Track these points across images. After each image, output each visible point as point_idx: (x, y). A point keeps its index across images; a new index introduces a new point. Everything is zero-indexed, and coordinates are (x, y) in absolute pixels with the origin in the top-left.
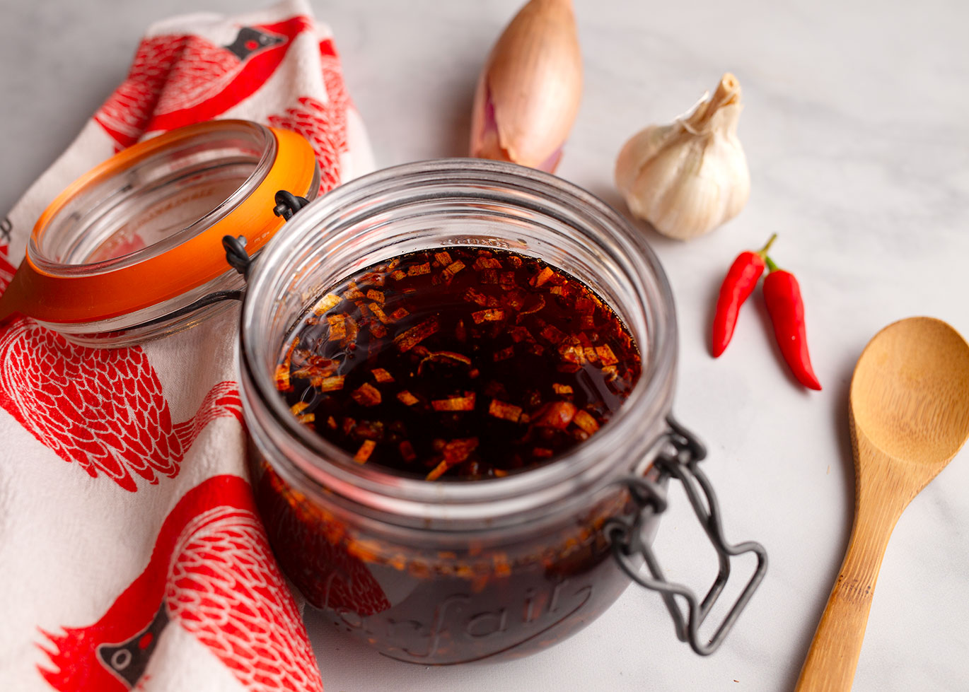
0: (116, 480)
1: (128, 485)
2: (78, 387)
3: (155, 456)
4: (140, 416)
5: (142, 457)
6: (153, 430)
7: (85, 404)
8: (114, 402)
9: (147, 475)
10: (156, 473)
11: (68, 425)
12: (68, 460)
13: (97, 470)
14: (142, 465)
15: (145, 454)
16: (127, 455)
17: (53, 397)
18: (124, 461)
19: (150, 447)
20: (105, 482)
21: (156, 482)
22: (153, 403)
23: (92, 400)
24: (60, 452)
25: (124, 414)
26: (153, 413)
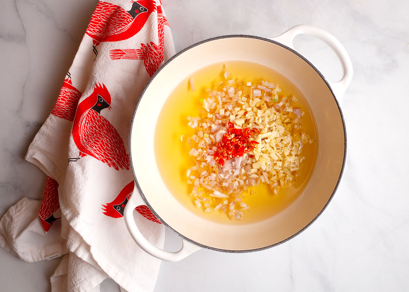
0: (115, 168)
1: (117, 169)
2: (104, 142)
3: (123, 162)
4: (119, 151)
5: (120, 162)
6: (122, 155)
7: (106, 146)
8: (113, 148)
9: (121, 167)
10: (123, 167)
11: (103, 152)
12: (104, 162)
13: (111, 165)
14: (120, 164)
15: (121, 162)
16: (117, 162)
17: (98, 143)
18: (117, 163)
19: (122, 160)
20: (112, 168)
21: (123, 169)
22: (122, 148)
23: (107, 145)
24: (102, 161)
25: (116, 151)
26: (122, 151)
